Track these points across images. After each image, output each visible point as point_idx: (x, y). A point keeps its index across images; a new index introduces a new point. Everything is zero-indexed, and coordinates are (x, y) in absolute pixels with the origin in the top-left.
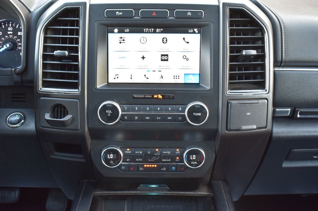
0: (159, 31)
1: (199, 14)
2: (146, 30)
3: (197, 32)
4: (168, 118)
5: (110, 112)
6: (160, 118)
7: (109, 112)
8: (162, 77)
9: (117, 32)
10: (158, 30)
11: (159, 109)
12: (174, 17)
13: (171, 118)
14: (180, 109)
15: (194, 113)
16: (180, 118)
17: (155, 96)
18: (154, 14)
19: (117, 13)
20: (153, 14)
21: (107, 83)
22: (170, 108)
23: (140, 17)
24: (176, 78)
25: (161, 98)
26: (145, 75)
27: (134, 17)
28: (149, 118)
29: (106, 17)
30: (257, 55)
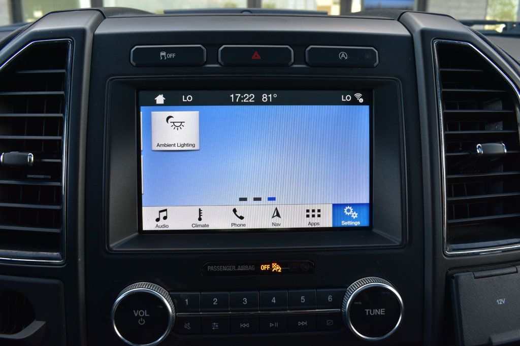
0: (268, 98)
1: (368, 56)
2: (235, 97)
3: (361, 100)
4: (300, 323)
5: (145, 313)
6: (277, 325)
7: (142, 313)
8: (278, 215)
9: (162, 102)
10: (265, 97)
11: (274, 300)
12: (306, 63)
13: (306, 323)
14: (330, 298)
15: (367, 310)
16: (329, 323)
17: (264, 267)
18: (256, 56)
19: (163, 54)
20: (254, 57)
21: (137, 234)
22: (302, 298)
23: (219, 63)
24: (313, 216)
25: (279, 271)
26: (235, 211)
27: (206, 63)
28: (247, 325)
29: (134, 64)
30: (507, 153)
